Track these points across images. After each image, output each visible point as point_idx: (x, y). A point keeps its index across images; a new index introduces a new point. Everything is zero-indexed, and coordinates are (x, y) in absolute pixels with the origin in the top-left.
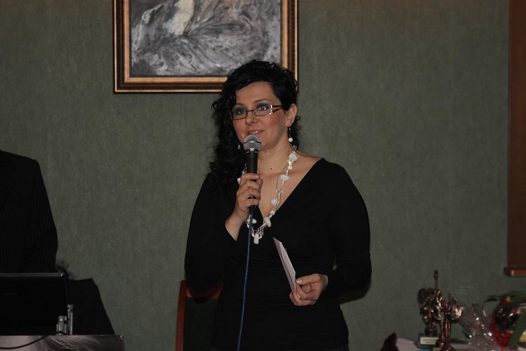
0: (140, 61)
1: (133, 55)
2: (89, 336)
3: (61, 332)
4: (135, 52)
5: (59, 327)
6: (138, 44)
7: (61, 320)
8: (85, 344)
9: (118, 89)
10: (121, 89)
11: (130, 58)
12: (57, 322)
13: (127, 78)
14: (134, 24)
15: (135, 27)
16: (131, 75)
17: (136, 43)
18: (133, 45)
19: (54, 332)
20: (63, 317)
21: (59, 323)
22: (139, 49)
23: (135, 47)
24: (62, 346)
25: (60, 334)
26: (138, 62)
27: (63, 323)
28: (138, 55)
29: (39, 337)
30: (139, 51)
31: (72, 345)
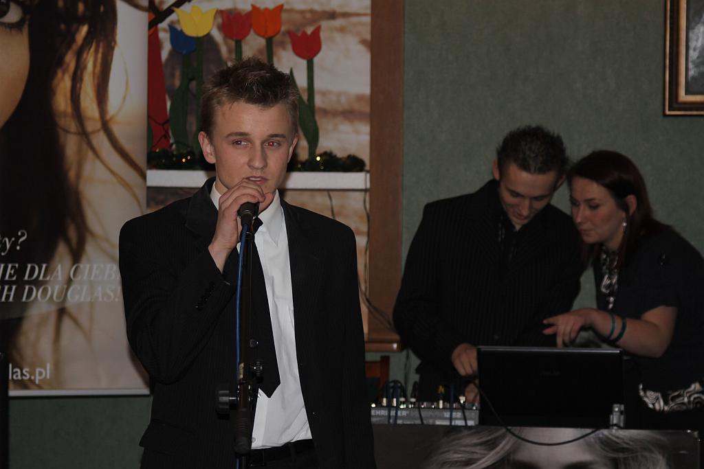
0: (699, 73)
1: (691, 66)
2: (654, 431)
3: (616, 425)
4: (693, 62)
5: (615, 418)
6: (698, 51)
7: (617, 409)
8: (649, 442)
9: (669, 110)
10: (674, 110)
11: (687, 69)
12: (611, 411)
13: (683, 96)
14: (693, 24)
15: (693, 28)
16: (687, 93)
17: (695, 50)
18: (691, 52)
19: (607, 425)
20: (618, 405)
21: (614, 414)
22: (698, 58)
23: (694, 55)
24: (618, 443)
25: (615, 428)
26: (696, 75)
27: (618, 414)
28: (697, 66)
29: (588, 431)
30: (698, 61)
31: (631, 443)
